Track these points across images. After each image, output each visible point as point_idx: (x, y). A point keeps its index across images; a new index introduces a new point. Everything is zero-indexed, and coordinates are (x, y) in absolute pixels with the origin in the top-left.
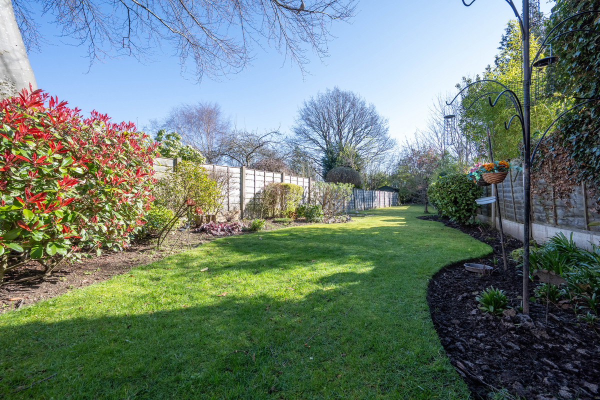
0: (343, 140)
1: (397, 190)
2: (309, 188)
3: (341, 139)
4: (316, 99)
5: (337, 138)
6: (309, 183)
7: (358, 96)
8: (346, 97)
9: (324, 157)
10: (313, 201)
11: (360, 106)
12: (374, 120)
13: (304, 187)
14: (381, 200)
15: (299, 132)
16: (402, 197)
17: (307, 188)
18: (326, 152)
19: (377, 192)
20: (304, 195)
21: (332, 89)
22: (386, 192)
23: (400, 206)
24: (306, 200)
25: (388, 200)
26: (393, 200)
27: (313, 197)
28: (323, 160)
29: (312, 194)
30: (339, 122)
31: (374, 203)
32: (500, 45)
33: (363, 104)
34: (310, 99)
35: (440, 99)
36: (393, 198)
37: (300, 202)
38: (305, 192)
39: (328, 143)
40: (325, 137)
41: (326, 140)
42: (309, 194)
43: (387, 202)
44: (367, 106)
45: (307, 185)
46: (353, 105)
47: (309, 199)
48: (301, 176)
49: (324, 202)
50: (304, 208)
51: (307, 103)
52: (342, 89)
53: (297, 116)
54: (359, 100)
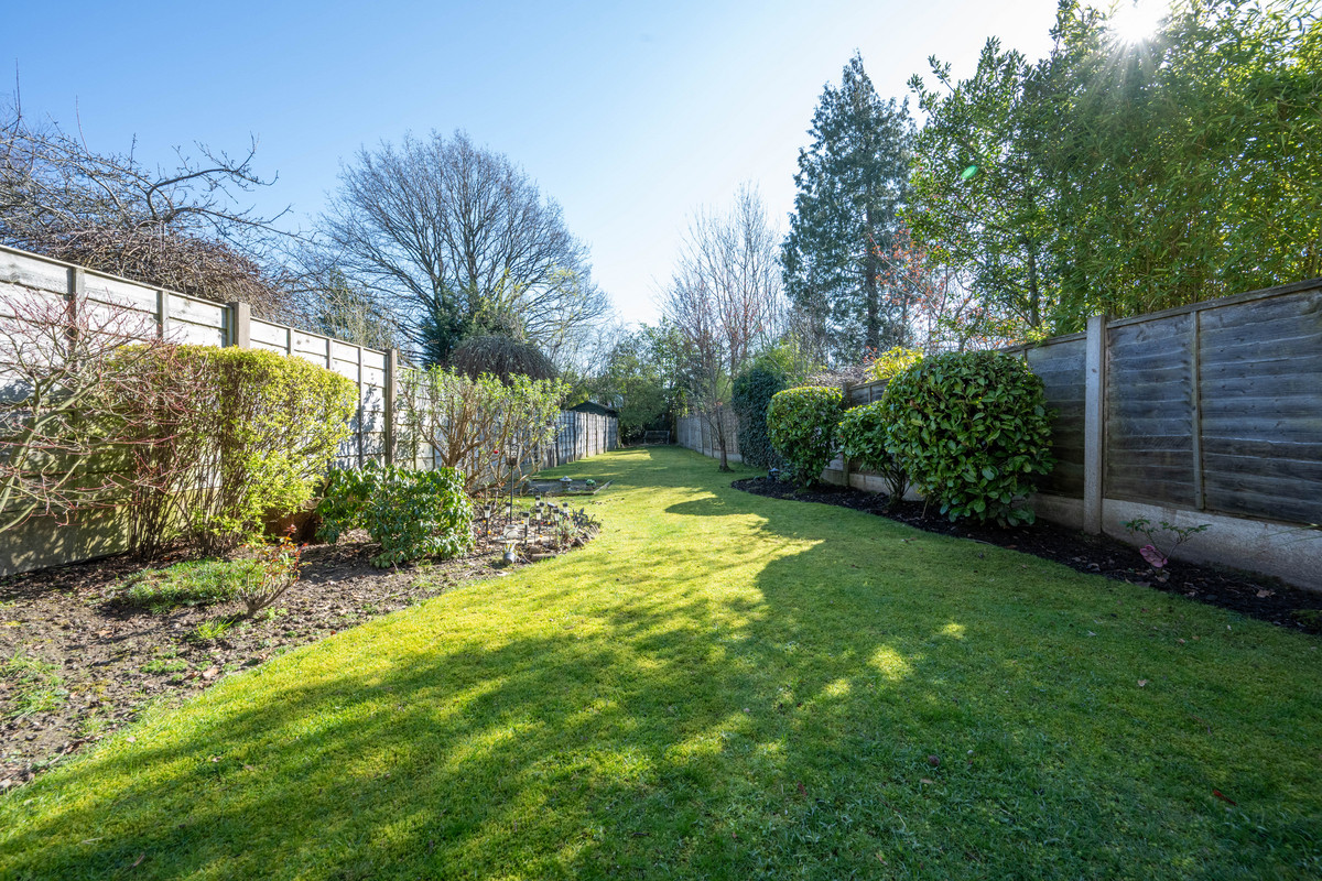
0: (481, 280)
1: (612, 413)
2: (387, 391)
3: (473, 278)
4: (400, 152)
5: (463, 272)
6: (388, 370)
7: (518, 173)
8: (489, 169)
9: (426, 319)
10: (405, 443)
11: (525, 200)
12: (557, 243)
13: (365, 389)
14: (590, 438)
15: (346, 237)
16: (625, 430)
17: (379, 394)
18: (434, 305)
19: (583, 416)
20: (366, 418)
21: (448, 138)
22: (599, 418)
23: (621, 450)
24: (375, 441)
25: (603, 435)
26: (610, 437)
27: (404, 429)
28: (425, 324)
29: (401, 416)
30: (469, 234)
31: (578, 445)
32: (812, 127)
33: (533, 196)
34: (381, 150)
35: (700, 218)
36: (610, 432)
37: (344, 453)
38: (369, 407)
39: (439, 283)
40: (429, 265)
41: (431, 272)
42: (388, 415)
43: (601, 442)
44: (542, 203)
45: (379, 379)
46: (508, 192)
47: (388, 436)
48: (349, 340)
49: (452, 451)
50: (362, 490)
51: (373, 159)
52: (477, 145)
53: (337, 187)
54: (522, 183)
